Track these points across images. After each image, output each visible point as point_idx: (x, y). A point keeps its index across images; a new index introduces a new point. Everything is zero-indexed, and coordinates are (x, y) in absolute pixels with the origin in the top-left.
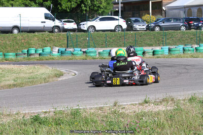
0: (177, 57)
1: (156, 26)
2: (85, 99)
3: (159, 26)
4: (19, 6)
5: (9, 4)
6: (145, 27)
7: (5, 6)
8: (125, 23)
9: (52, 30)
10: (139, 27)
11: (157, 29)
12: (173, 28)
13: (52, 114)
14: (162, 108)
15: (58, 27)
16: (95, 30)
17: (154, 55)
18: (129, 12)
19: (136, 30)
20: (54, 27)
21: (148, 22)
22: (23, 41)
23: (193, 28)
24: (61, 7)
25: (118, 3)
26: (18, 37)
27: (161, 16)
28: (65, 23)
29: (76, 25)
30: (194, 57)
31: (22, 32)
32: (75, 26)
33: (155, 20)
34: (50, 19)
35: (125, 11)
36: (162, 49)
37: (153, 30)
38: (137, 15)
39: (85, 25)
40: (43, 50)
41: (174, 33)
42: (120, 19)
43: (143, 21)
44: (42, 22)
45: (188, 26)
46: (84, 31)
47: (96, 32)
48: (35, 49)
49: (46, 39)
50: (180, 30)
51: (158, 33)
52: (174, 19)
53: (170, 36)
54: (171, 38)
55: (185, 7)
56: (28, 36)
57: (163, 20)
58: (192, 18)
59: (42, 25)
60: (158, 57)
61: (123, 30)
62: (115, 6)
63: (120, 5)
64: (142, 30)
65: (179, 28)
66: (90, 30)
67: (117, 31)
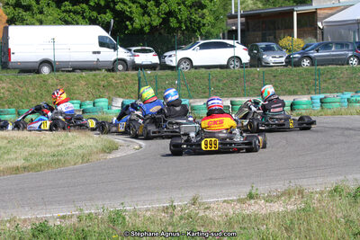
1: (303, 57)
2: (145, 192)
3: (310, 58)
5: (34, 21)
6: (283, 60)
7: (27, 24)
8: (247, 53)
9: (112, 67)
10: (273, 60)
11: (306, 63)
14: (277, 207)
15: (123, 61)
16: (192, 66)
18: (256, 33)
19: (267, 65)
20: (115, 61)
21: (290, 51)
24: (132, 24)
25: (236, 17)
26: (50, 81)
27: (315, 40)
28: (137, 54)
29: (157, 57)
31: (58, 71)
32: (156, 60)
33: (302, 46)
34: (108, 47)
35: (248, 30)
36: (312, 99)
37: (298, 64)
38: (272, 37)
39: (174, 58)
40: (94, 104)
41: (336, 69)
42: (236, 44)
43: (281, 48)
44: (94, 53)
46: (171, 68)
47: (193, 70)
48: (79, 102)
49: (102, 83)
50: (348, 64)
51: (306, 70)
52: (337, 44)
53: (329, 77)
54: (330, 79)
55: (358, 22)
56: (68, 78)
57: (316, 47)
59: (94, 58)
61: (242, 66)
62: (230, 21)
63: (239, 20)
64: (278, 65)
65: (345, 61)
66: (182, 66)
67: (231, 66)
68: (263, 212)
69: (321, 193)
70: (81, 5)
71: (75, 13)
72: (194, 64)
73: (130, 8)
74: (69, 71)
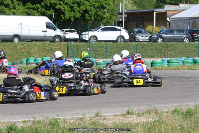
0: (175, 69)
1: (158, 37)
2: (70, 109)
3: (162, 38)
4: (22, 14)
5: (11, 13)
6: (147, 38)
7: (7, 15)
8: (128, 34)
9: (53, 40)
10: (142, 38)
11: (160, 40)
12: (175, 39)
13: (31, 123)
14: (143, 119)
15: (59, 36)
16: (97, 41)
17: (152, 66)
18: (133, 23)
19: (139, 41)
20: (55, 36)
21: (151, 34)
22: (23, 50)
23: (196, 40)
24: (64, 16)
25: (122, 14)
26: (18, 46)
27: (165, 28)
28: (67, 33)
30: (191, 70)
31: (23, 41)
32: (77, 36)
33: (158, 31)
34: (51, 29)
35: (129, 21)
36: (163, 60)
37: (156, 41)
38: (141, 26)
39: (87, 35)
40: (42, 59)
41: (177, 44)
42: (122, 29)
43: (146, 32)
44: (43, 31)
45: (191, 38)
46: (86, 41)
47: (98, 43)
48: (34, 58)
49: (47, 48)
50: (183, 42)
51: (160, 44)
52: (177, 30)
53: (172, 48)
54: (173, 50)
55: (190, 19)
56: (28, 45)
57: (166, 32)
58: (196, 30)
59: (43, 34)
60: (155, 69)
61: (125, 41)
62: (119, 16)
63: (124, 16)
64: (145, 41)
65: (182, 40)
66: (92, 40)
67: (119, 41)
68: (135, 122)
69: (167, 112)
70: (37, 5)
71: (33, 9)
72: (98, 39)
73: (64, 7)
74: (29, 41)
